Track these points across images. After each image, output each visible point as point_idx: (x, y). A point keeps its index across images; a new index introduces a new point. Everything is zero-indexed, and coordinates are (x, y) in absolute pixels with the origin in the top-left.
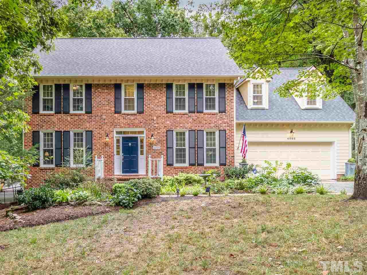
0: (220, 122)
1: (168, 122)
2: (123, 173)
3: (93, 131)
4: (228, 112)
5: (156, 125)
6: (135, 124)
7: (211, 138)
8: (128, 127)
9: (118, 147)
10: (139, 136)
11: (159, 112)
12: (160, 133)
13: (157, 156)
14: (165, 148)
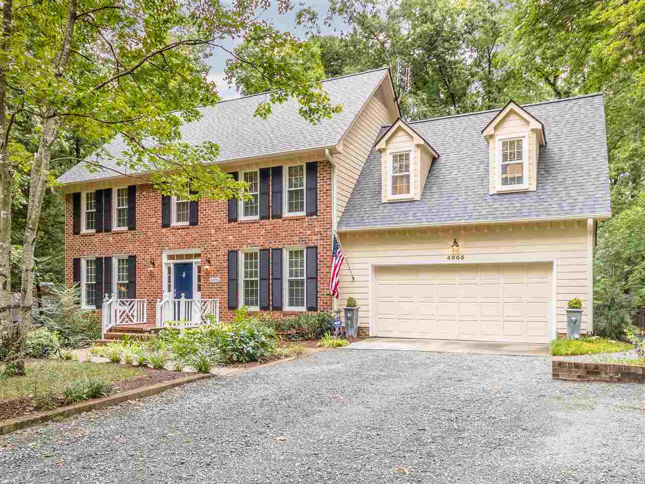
0: (309, 232)
1: (231, 237)
3: (137, 255)
4: (322, 213)
5: (215, 243)
6: (187, 243)
7: (296, 262)
10: (193, 261)
11: (218, 221)
12: (220, 255)
13: (216, 293)
14: (226, 280)
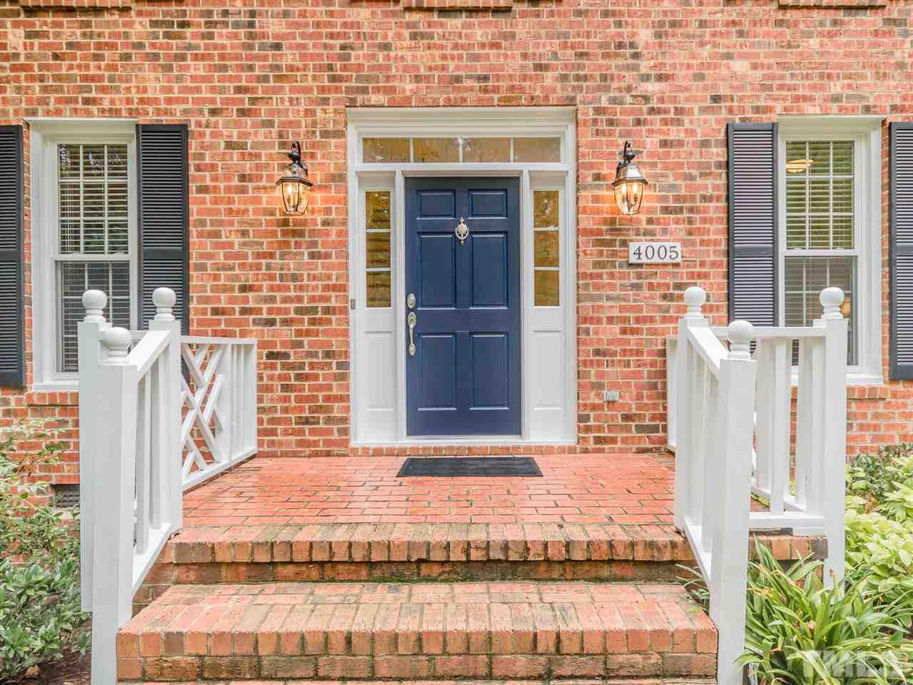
1: (740, 66)
2: (412, 431)
3: (192, 127)
5: (652, 87)
6: (498, 78)
8: (449, 103)
9: (378, 248)
10: (525, 168)
12: (681, 143)
13: (660, 308)
14: (715, 254)
